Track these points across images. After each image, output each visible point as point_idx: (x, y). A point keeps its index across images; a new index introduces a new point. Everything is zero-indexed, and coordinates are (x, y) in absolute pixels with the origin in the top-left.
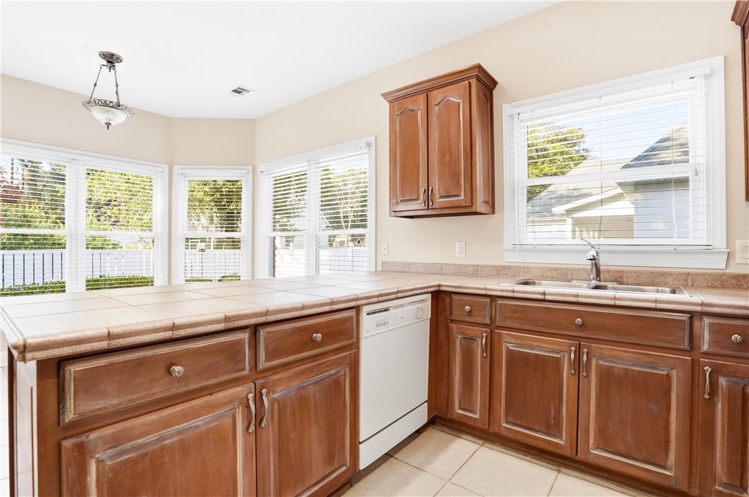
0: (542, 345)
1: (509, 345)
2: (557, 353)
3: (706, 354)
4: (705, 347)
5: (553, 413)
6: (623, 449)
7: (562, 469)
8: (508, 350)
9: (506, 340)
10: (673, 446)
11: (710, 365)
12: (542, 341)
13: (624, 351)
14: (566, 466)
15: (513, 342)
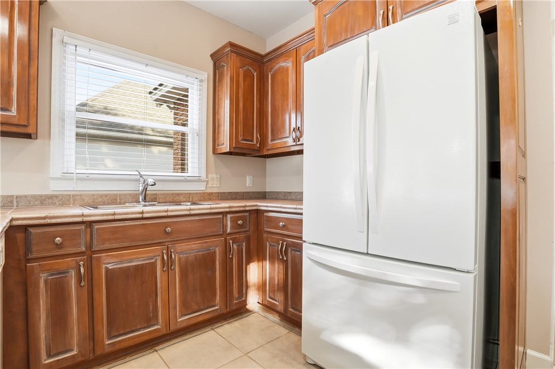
0: (139, 256)
1: (108, 266)
2: (152, 259)
3: (229, 234)
4: (229, 230)
5: (151, 308)
6: (196, 307)
7: (156, 348)
8: (107, 270)
9: (105, 262)
10: (218, 291)
11: (231, 239)
12: (140, 253)
13: (194, 244)
14: (158, 344)
15: (113, 261)
